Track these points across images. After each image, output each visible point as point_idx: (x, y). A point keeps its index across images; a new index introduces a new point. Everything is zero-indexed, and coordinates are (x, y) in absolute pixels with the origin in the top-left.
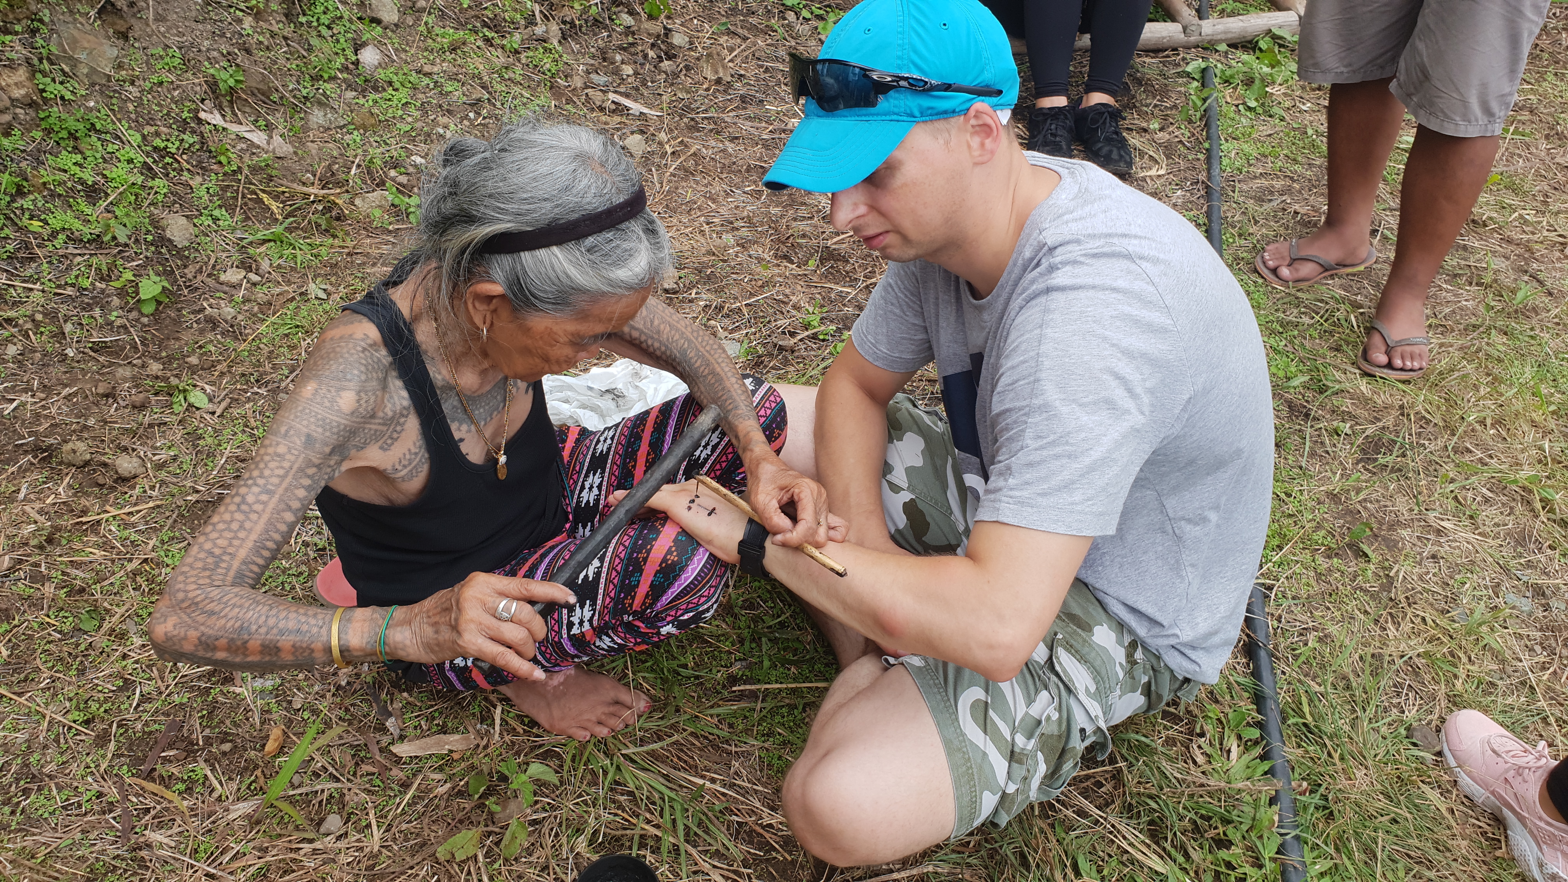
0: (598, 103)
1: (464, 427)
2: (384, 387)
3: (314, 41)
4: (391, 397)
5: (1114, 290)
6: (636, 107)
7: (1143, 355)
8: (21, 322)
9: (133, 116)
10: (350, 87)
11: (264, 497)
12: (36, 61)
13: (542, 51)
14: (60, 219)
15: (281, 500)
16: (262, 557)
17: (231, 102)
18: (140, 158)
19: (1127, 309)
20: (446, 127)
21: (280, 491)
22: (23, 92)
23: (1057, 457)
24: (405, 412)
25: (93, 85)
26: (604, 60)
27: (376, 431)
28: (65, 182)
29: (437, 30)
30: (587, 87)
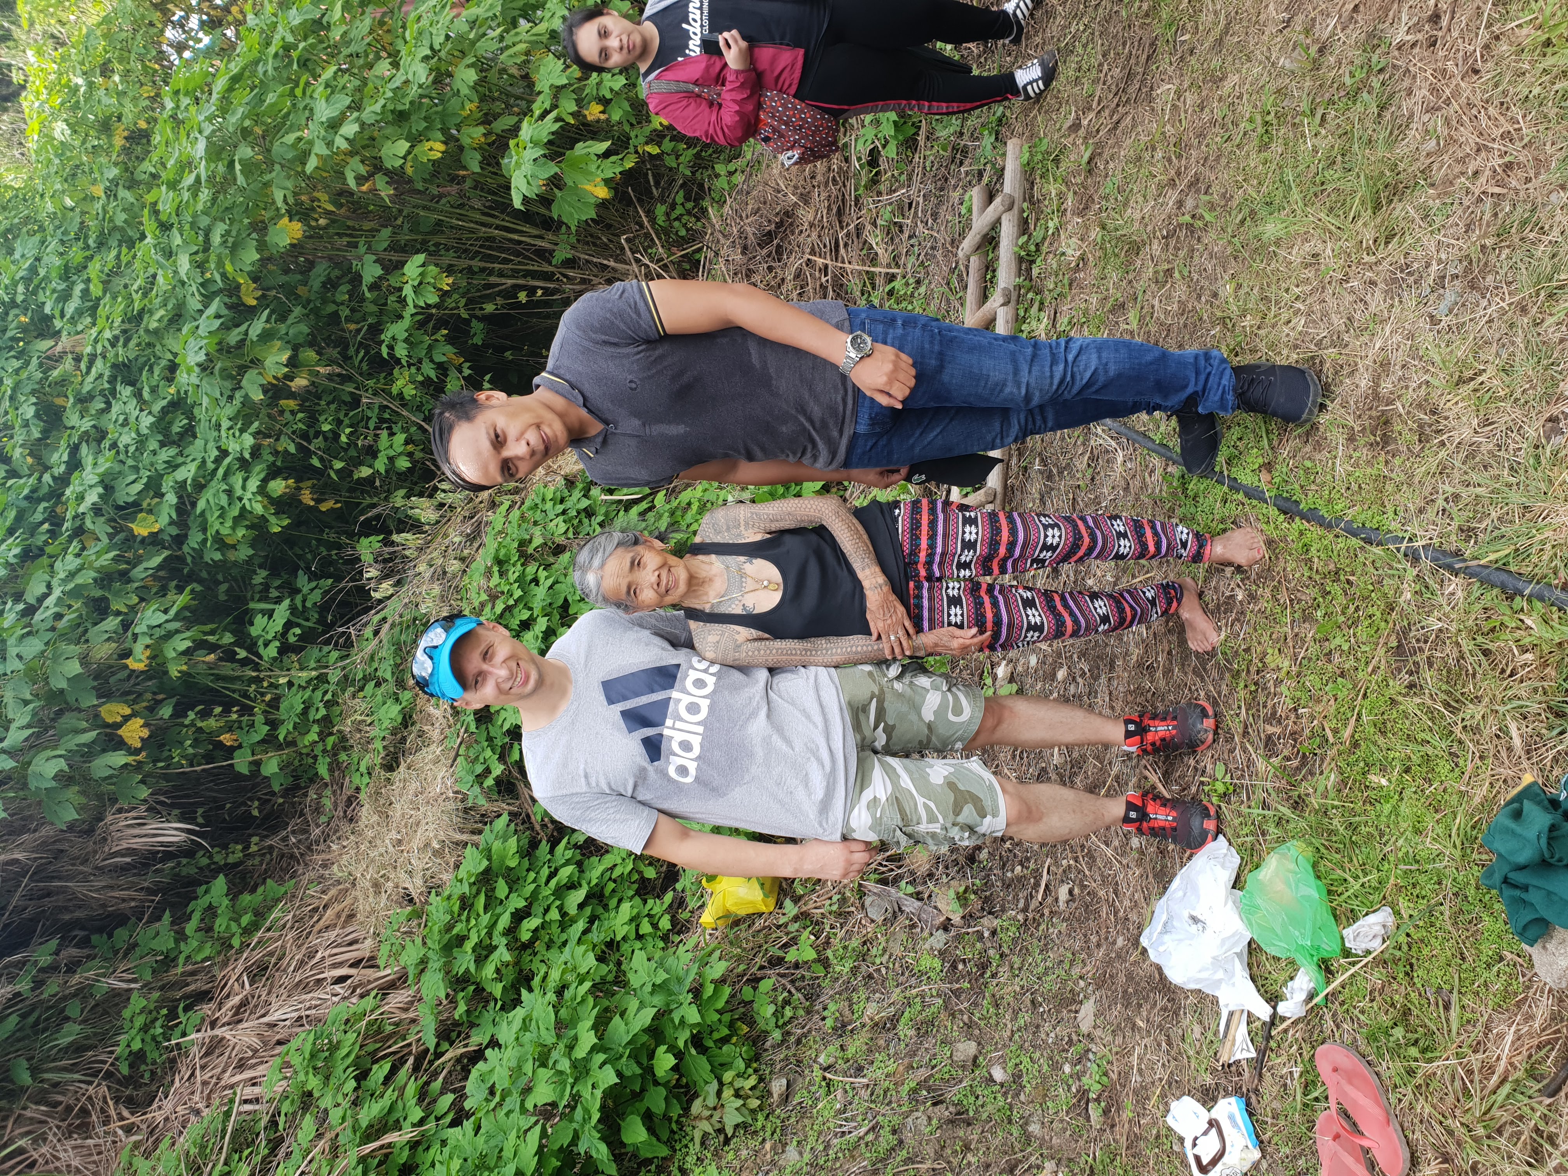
3: (985, 1116)
10: (1018, 1095)
29: (984, 1012)
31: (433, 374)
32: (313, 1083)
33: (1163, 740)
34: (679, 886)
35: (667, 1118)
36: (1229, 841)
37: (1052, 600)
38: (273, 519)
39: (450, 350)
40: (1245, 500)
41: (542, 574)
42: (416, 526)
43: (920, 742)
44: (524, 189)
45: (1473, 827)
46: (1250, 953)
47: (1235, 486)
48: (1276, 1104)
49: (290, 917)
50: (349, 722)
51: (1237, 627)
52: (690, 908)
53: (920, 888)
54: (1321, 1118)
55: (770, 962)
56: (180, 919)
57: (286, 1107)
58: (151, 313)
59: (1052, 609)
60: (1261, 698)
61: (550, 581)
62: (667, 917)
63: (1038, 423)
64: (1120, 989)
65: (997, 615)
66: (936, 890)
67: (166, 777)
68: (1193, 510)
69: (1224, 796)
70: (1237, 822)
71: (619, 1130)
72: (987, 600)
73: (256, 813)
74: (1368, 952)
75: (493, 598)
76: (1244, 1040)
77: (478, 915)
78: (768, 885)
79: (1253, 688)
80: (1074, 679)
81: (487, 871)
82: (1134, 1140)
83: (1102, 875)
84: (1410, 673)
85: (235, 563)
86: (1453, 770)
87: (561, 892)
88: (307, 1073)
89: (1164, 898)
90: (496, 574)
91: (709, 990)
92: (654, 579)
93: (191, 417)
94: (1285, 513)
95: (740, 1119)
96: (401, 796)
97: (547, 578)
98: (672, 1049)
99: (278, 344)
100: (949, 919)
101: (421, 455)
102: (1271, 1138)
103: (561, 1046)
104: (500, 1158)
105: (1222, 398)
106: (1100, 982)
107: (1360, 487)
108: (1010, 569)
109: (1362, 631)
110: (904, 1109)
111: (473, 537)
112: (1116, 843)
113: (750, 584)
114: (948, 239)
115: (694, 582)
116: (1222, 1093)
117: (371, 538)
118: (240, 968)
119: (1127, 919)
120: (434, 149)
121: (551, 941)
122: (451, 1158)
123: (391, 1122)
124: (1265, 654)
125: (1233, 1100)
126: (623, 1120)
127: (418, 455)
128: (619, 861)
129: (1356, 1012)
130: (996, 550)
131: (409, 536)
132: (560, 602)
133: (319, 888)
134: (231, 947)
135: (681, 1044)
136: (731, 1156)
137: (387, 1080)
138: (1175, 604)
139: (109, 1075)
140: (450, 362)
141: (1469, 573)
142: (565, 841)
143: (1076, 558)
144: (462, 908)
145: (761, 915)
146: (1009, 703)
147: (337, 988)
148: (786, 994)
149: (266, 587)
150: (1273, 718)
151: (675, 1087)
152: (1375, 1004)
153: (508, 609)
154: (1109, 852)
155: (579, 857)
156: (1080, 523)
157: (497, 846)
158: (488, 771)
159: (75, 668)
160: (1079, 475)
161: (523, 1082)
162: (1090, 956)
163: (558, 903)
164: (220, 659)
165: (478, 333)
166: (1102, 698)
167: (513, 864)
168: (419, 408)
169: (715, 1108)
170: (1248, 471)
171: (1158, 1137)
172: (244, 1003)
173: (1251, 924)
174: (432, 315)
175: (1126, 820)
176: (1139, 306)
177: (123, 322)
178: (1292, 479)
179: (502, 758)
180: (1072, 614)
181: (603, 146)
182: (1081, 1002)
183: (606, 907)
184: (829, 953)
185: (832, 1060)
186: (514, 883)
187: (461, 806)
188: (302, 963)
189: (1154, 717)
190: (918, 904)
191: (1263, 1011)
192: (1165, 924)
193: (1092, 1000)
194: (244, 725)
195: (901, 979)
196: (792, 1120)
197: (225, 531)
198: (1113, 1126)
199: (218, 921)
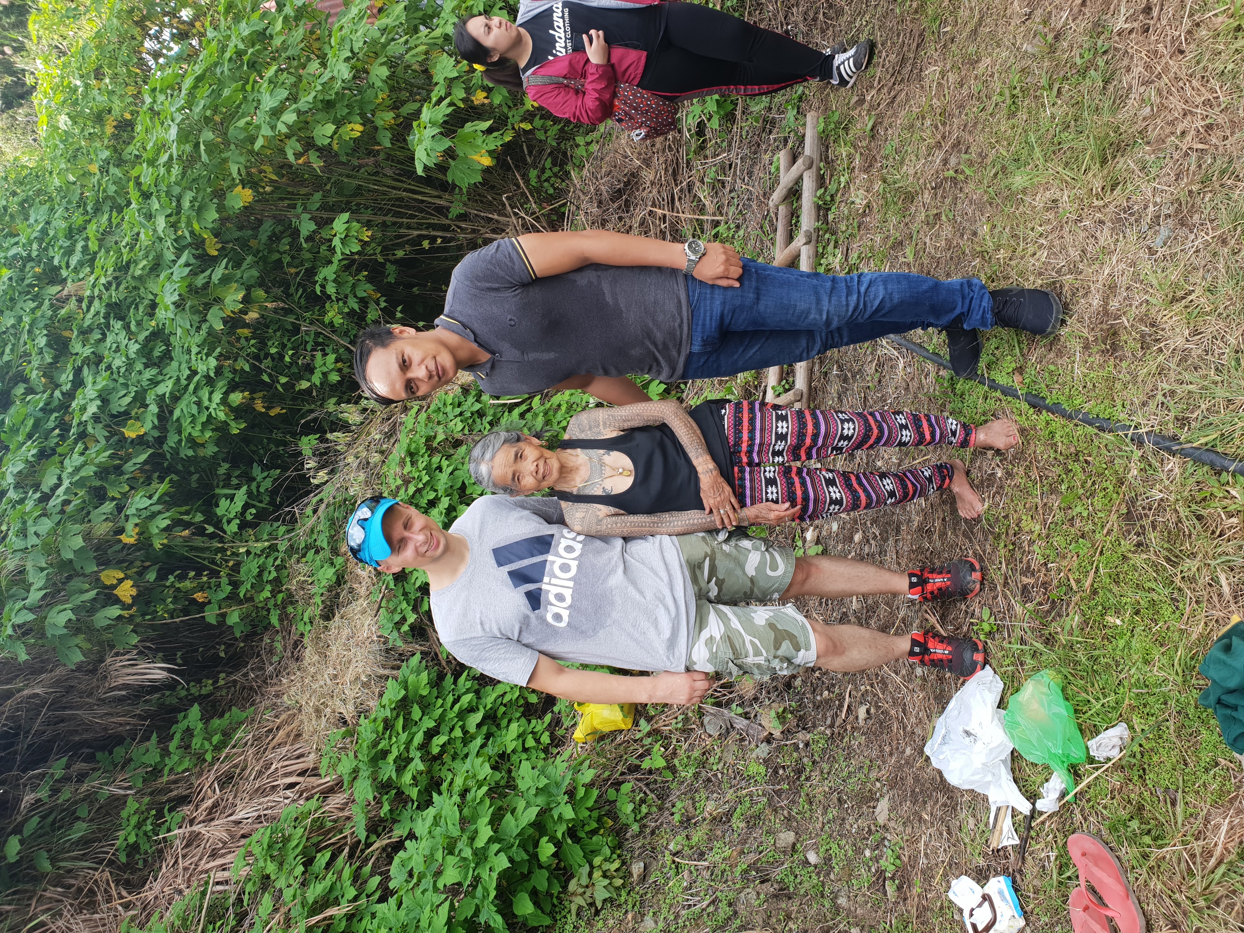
3: (802, 892)
10: (828, 874)
29: (800, 808)
31: (356, 307)
32: (271, 868)
33: (940, 589)
34: (556, 709)
35: (549, 894)
36: (994, 670)
37: (849, 479)
38: (233, 424)
39: (369, 287)
40: (1002, 397)
41: (444, 463)
42: (345, 427)
43: (745, 593)
44: (424, 159)
45: (1192, 658)
46: (1013, 760)
47: (994, 386)
48: (1036, 882)
49: (250, 736)
50: (294, 582)
51: (998, 498)
52: (565, 726)
53: (748, 709)
54: (1073, 893)
55: (629, 769)
56: (165, 739)
57: (249, 888)
58: (136, 263)
59: (848, 486)
60: (1018, 555)
61: (450, 469)
62: (547, 733)
63: (836, 339)
64: (909, 789)
65: (805, 492)
66: (761, 711)
67: (153, 627)
68: (960, 405)
69: (990, 634)
70: (1000, 654)
71: (511, 904)
72: (797, 480)
73: (222, 655)
74: (1109, 759)
75: (407, 482)
76: (1010, 830)
77: (398, 734)
78: (626, 708)
79: (1011, 547)
80: (868, 541)
81: (405, 699)
82: (922, 911)
83: (893, 698)
84: (1138, 534)
85: (204, 458)
86: (1174, 612)
87: (463, 715)
88: (265, 860)
89: (943, 716)
90: (409, 464)
91: (581, 792)
92: (533, 468)
93: (168, 344)
94: (1034, 407)
95: (607, 895)
96: (336, 640)
97: (448, 466)
98: (553, 839)
99: (235, 285)
100: (771, 734)
101: (348, 370)
102: (1033, 909)
103: (465, 838)
104: (417, 927)
105: (983, 317)
106: (894, 783)
107: (1094, 386)
108: (815, 456)
109: (1098, 502)
110: (738, 886)
111: (390, 435)
112: (904, 672)
113: (608, 472)
114: (761, 192)
115: (564, 470)
116: (993, 873)
117: (310, 437)
118: (212, 777)
119: (913, 733)
120: (355, 129)
121: (455, 753)
122: (379, 927)
123: (331, 899)
124: (1020, 520)
125: (1001, 878)
126: (515, 896)
127: (346, 370)
128: (508, 689)
129: (1100, 808)
130: (803, 441)
131: (339, 434)
132: (459, 485)
133: (273, 713)
134: (205, 760)
135: (559, 835)
136: (600, 924)
137: (328, 865)
138: (947, 481)
139: (111, 863)
140: (370, 297)
141: (1184, 453)
142: (465, 674)
143: (867, 446)
144: (385, 729)
145: (621, 731)
146: (816, 561)
147: (288, 793)
148: (642, 795)
149: (228, 476)
150: (1028, 571)
151: (555, 869)
152: (1115, 801)
153: (418, 491)
154: (898, 679)
155: (477, 687)
156: (870, 418)
157: (412, 678)
158: (404, 619)
159: (78, 542)
160: (869, 378)
161: (435, 867)
162: (884, 762)
163: (461, 723)
164: (193, 534)
165: (391, 274)
166: (890, 556)
167: (425, 692)
168: (346, 334)
169: (587, 887)
170: (1003, 374)
171: (941, 908)
172: (215, 805)
173: (1013, 737)
174: (355, 260)
175: (911, 653)
176: (914, 243)
177: (114, 270)
178: (1039, 380)
179: (415, 609)
180: (865, 490)
181: (487, 124)
182: (878, 800)
183: (498, 726)
184: (676, 762)
185: (679, 847)
186: (426, 706)
187: (383, 647)
188: (260, 773)
189: (932, 571)
190: (746, 722)
191: (1025, 807)
192: (944, 737)
193: (887, 798)
194: (212, 585)
195: (734, 782)
196: (649, 895)
197: (195, 434)
198: (905, 899)
199: (194, 741)
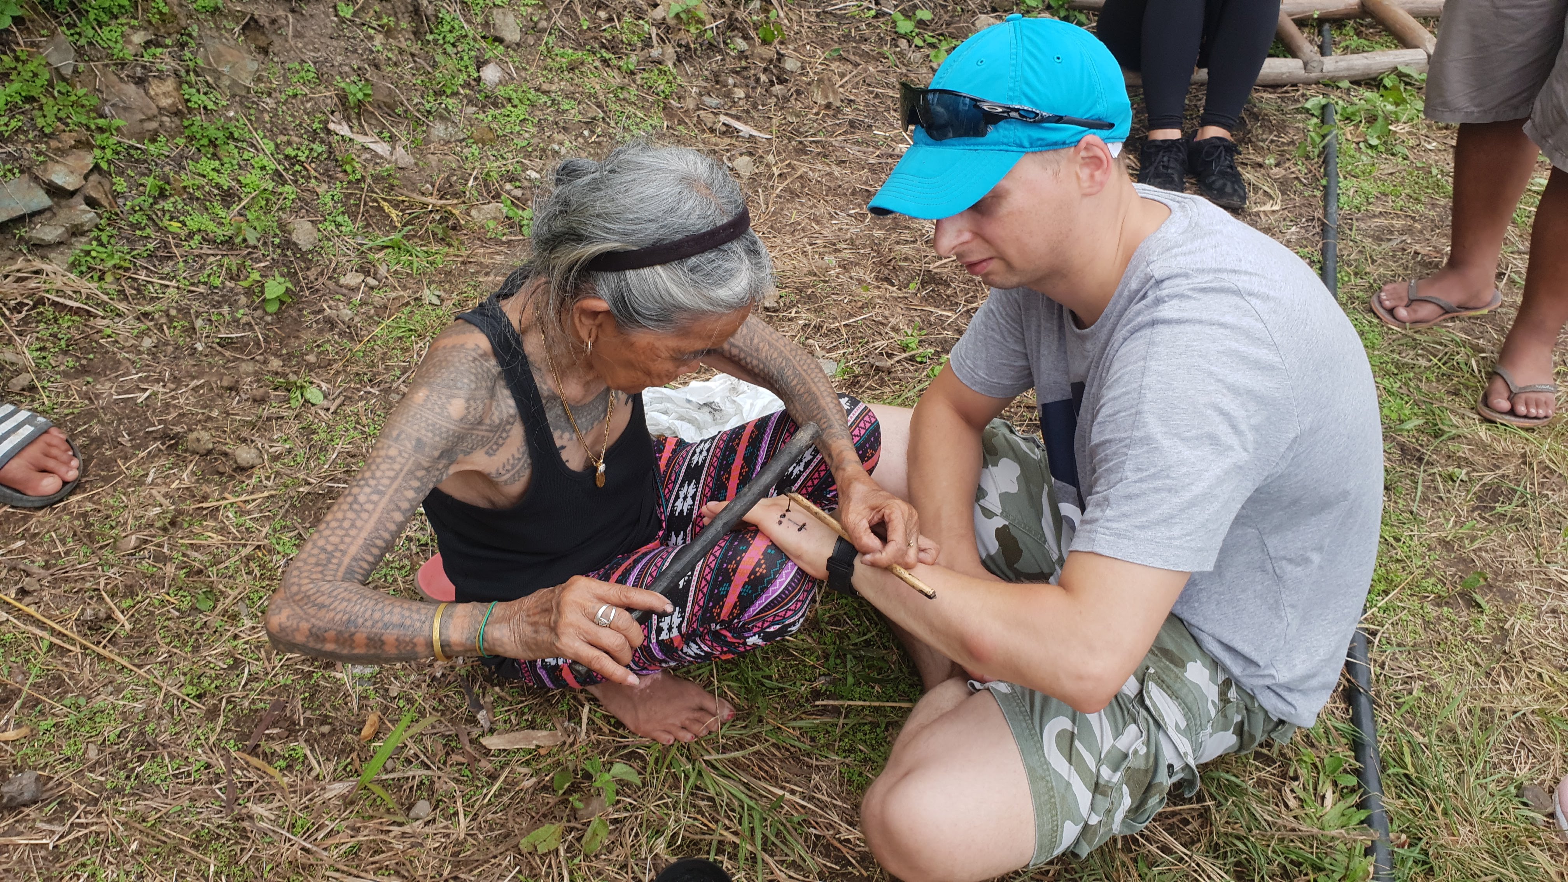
0: (709, 125)
1: (567, 435)
2: (492, 395)
3: (440, 58)
4: (499, 405)
5: (1222, 325)
6: (745, 129)
7: (1249, 392)
8: (156, 316)
9: (268, 126)
10: (470, 102)
11: (375, 497)
12: (183, 73)
13: (656, 72)
14: (198, 220)
15: (391, 501)
16: (372, 554)
17: (359, 115)
18: (272, 165)
19: (1234, 345)
20: (561, 144)
21: (391, 491)
22: (170, 101)
23: (1157, 490)
24: (511, 420)
25: (234, 96)
26: (717, 82)
27: (483, 437)
28: (203, 187)
29: (557, 50)
30: (699, 109)
